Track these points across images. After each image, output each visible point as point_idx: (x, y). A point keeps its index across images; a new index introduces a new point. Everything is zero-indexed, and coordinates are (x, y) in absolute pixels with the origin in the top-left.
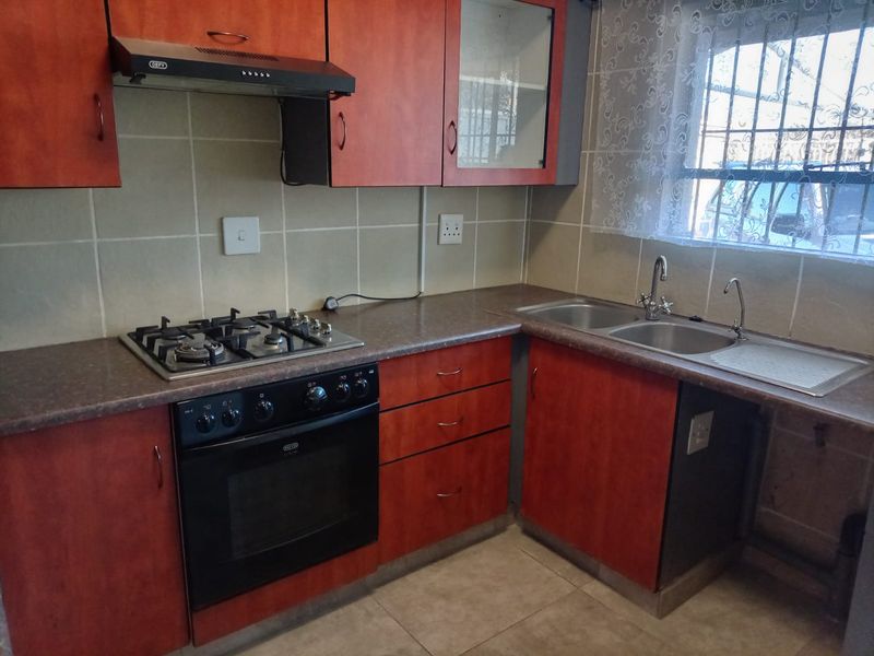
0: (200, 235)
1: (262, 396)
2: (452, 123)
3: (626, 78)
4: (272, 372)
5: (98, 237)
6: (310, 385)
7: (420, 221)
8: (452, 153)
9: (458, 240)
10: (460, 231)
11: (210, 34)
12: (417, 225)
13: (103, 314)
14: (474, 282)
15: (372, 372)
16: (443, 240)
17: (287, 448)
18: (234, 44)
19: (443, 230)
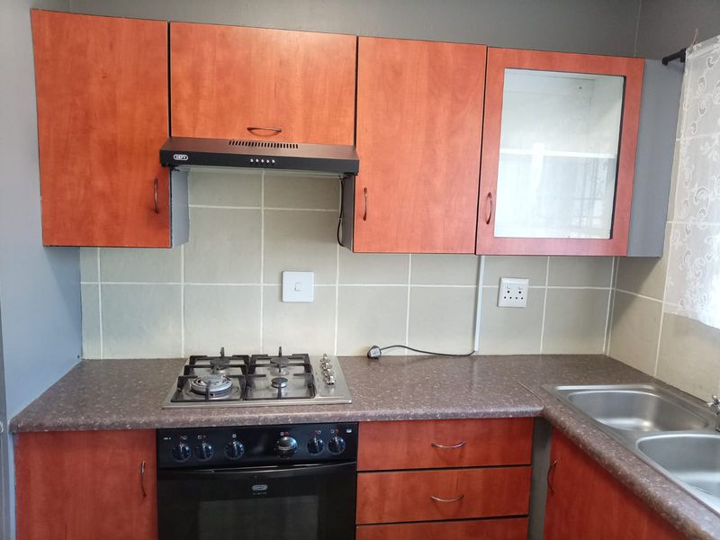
0: (264, 284)
1: (234, 436)
2: (489, 195)
3: (707, 143)
4: (247, 415)
5: (185, 281)
6: (282, 434)
7: (477, 283)
8: (488, 223)
9: (523, 303)
10: (524, 294)
11: (250, 129)
12: (474, 286)
13: (183, 339)
14: (541, 347)
15: (349, 431)
16: (503, 303)
17: (255, 488)
18: (270, 136)
19: (504, 293)
